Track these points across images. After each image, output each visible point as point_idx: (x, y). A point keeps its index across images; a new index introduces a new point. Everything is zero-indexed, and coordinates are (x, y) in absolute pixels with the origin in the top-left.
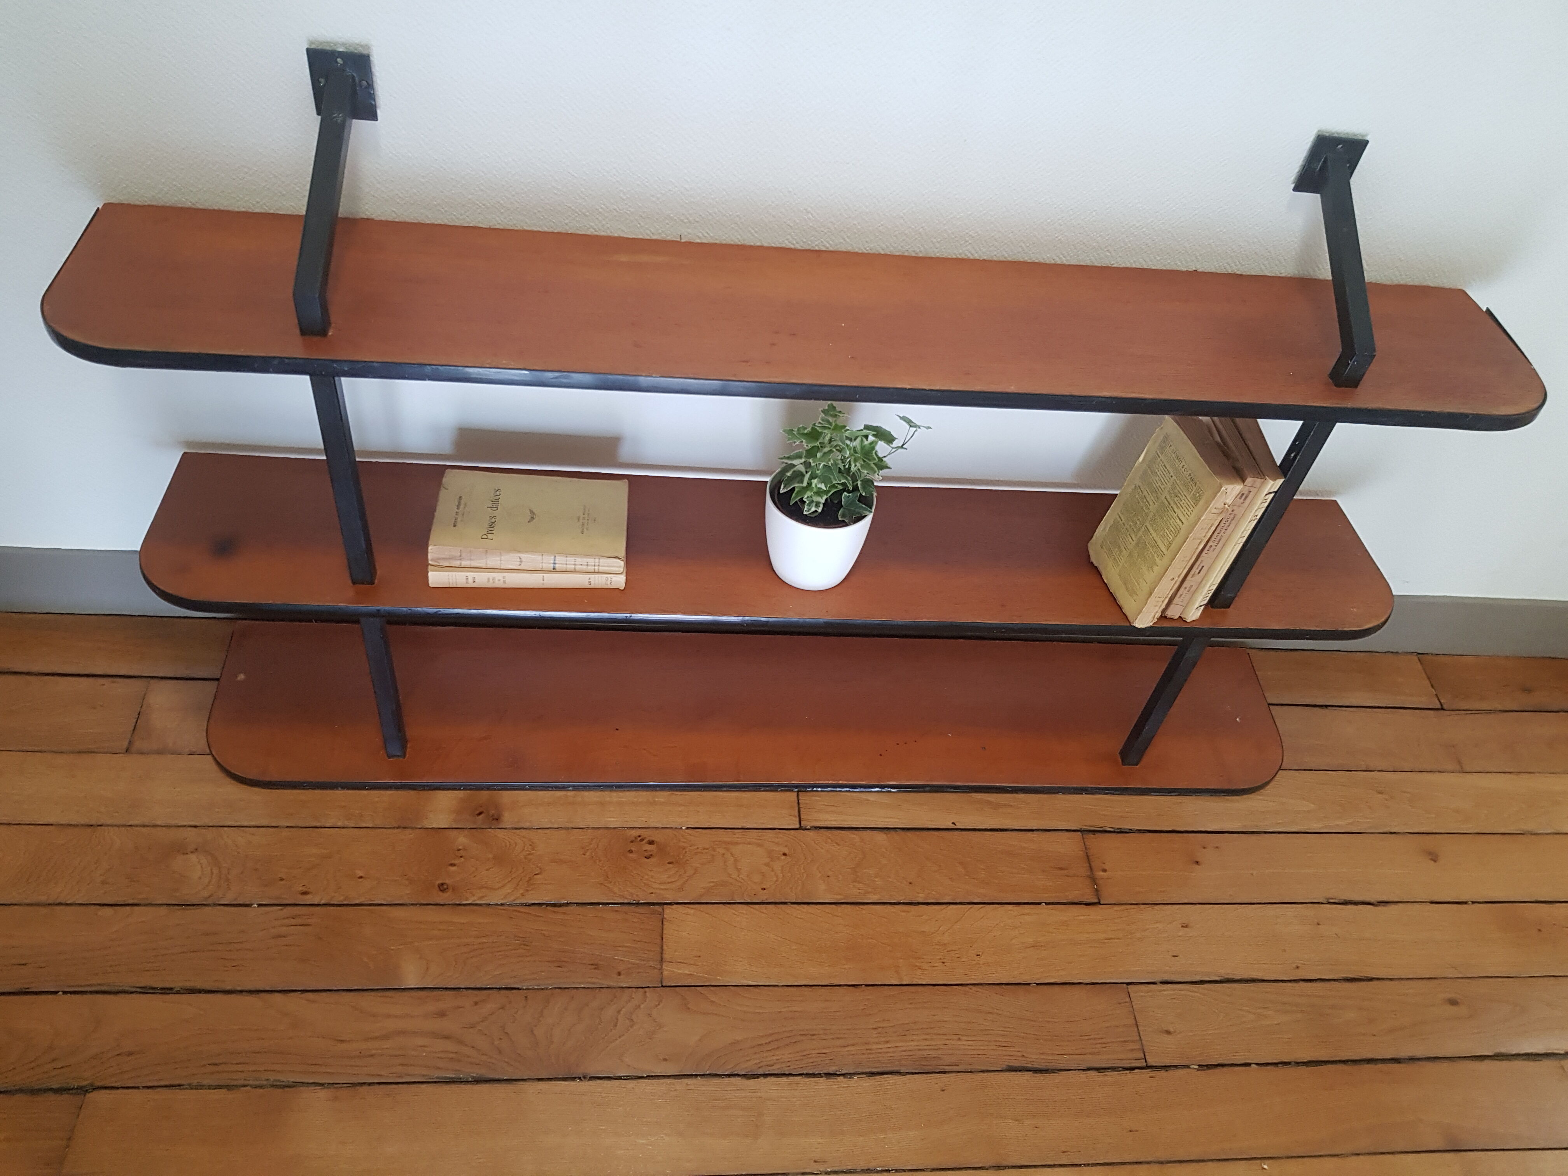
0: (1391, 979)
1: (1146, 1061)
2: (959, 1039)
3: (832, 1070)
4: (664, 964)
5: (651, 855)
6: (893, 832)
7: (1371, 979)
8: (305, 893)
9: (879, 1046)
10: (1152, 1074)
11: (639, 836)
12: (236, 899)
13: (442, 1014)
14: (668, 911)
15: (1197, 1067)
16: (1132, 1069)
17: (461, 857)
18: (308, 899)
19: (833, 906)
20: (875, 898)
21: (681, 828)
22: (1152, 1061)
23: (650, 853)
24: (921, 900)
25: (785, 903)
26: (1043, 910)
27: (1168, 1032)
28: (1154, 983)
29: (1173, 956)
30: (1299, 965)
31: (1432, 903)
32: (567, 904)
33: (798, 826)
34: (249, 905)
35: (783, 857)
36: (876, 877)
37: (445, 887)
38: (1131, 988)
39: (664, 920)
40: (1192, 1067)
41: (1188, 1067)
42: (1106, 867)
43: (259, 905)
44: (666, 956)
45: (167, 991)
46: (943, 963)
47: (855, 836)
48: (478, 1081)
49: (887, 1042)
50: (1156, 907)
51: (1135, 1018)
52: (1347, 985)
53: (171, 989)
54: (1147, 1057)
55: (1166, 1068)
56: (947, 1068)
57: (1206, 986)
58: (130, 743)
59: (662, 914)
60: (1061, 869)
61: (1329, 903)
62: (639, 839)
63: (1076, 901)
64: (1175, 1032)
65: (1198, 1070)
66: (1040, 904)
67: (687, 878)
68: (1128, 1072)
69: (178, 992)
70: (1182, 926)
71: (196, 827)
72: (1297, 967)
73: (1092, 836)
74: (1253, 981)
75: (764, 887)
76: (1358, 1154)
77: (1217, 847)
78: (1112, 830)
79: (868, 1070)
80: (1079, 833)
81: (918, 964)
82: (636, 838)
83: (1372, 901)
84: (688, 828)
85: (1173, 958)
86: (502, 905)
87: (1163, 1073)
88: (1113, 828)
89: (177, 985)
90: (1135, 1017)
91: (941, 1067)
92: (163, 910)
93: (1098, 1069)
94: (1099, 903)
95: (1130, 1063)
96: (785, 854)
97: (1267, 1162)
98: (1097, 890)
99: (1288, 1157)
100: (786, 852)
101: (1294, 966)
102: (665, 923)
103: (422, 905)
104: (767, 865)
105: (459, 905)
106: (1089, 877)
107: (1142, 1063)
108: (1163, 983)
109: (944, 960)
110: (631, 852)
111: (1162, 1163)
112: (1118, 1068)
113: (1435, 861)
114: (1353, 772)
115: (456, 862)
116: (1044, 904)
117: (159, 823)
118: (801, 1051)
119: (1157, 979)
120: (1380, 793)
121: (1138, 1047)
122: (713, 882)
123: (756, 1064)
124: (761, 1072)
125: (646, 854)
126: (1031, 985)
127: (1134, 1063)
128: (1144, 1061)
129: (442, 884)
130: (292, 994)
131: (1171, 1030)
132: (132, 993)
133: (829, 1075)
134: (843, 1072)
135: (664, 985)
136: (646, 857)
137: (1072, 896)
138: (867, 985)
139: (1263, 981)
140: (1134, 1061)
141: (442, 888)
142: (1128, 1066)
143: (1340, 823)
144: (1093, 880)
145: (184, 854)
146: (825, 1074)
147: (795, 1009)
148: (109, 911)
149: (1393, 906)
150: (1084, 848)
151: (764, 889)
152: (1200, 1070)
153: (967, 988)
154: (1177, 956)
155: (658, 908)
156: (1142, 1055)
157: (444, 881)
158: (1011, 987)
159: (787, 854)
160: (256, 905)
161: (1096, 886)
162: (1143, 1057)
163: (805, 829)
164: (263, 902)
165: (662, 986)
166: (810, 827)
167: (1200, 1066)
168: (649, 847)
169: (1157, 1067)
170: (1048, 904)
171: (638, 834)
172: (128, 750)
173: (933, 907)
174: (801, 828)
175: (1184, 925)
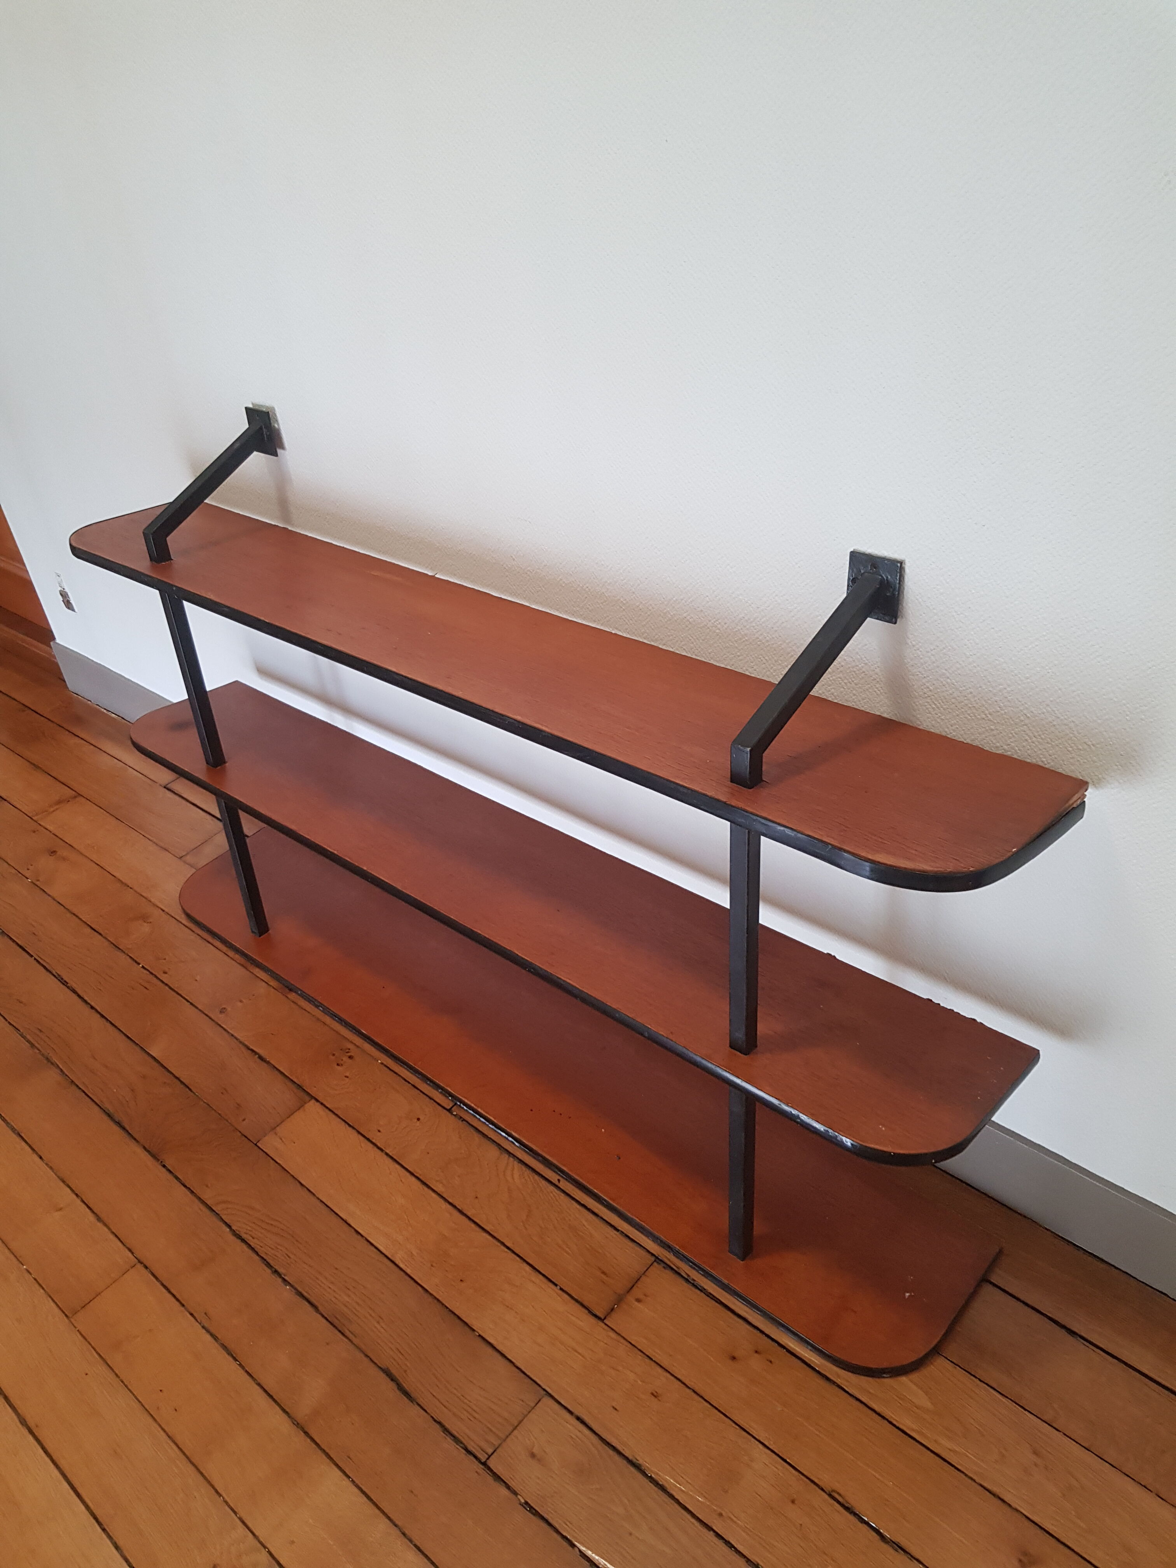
1: (488, 1459)
2: (378, 1322)
3: (281, 1270)
4: (272, 1132)
5: (342, 1065)
6: (508, 1156)
8: (165, 972)
9: (324, 1281)
10: (481, 1471)
11: (349, 1049)
12: (137, 957)
13: (144, 1076)
14: (312, 1105)
15: (523, 1501)
16: (471, 1454)
18: (164, 978)
19: (408, 1174)
20: (439, 1188)
22: (491, 1463)
23: (343, 1063)
24: (469, 1214)
25: (382, 1150)
26: (553, 1292)
27: (533, 1456)
28: (571, 1413)
29: (613, 1407)
30: (724, 1513)
32: (269, 1063)
33: (448, 1108)
34: (138, 963)
35: (415, 1120)
36: (459, 1176)
37: (225, 1010)
38: (547, 1401)
39: (303, 1108)
40: (519, 1497)
41: (517, 1494)
42: (642, 1298)
43: (143, 967)
44: (278, 1128)
46: (432, 1266)
47: (479, 1140)
48: (119, 1124)
49: (332, 1283)
50: (647, 1360)
51: (520, 1422)
53: (67, 984)
54: (493, 1456)
55: (497, 1477)
56: (347, 1333)
58: (187, 854)
59: (305, 1103)
60: (603, 1273)
61: (831, 1495)
62: (347, 1051)
63: (586, 1303)
64: (538, 1460)
65: (521, 1504)
66: (556, 1285)
67: (345, 1092)
68: (465, 1453)
69: (68, 987)
70: (652, 1394)
71: (163, 910)
72: (720, 1514)
73: (662, 1268)
74: (661, 1487)
75: (381, 1130)
77: (771, 1362)
78: (686, 1277)
79: (300, 1289)
80: (652, 1259)
82: (347, 1049)
83: (888, 1536)
84: (382, 1063)
85: (611, 1408)
86: (237, 1039)
87: (490, 1479)
88: (689, 1276)
89: (71, 983)
90: (522, 1420)
92: (108, 945)
93: (446, 1430)
94: (602, 1320)
95: (474, 1448)
96: (418, 1119)
98: (612, 1309)
100: (421, 1118)
101: (719, 1510)
102: (301, 1110)
103: (204, 1013)
104: (400, 1118)
105: (220, 1026)
106: (618, 1295)
107: (483, 1457)
108: (578, 1418)
109: (434, 1264)
110: (335, 1056)
111: (404, 1534)
112: (462, 1443)
114: (1026, 1413)
115: (244, 1001)
116: (559, 1288)
118: (277, 1244)
119: (576, 1412)
120: (1036, 1453)
121: (495, 1443)
122: (356, 1105)
123: (248, 1230)
124: (244, 1236)
125: (340, 1062)
126: (476, 1333)
127: (478, 1451)
128: (487, 1456)
129: (225, 1008)
131: (538, 1456)
132: (55, 976)
134: (286, 1278)
135: (258, 1144)
136: (337, 1064)
137: (586, 1298)
138: (367, 1240)
140: (478, 1448)
141: (223, 1011)
142: (470, 1448)
143: (940, 1439)
144: (620, 1300)
145: (144, 921)
146: (276, 1271)
147: (307, 1218)
148: (88, 931)
150: (643, 1271)
151: (379, 1131)
152: (522, 1506)
153: (426, 1295)
154: (616, 1409)
155: (307, 1098)
156: (490, 1451)
157: (227, 1008)
158: (458, 1321)
159: (421, 1120)
160: (141, 966)
161: (616, 1306)
162: (490, 1454)
163: (452, 1113)
164: (145, 966)
165: (256, 1145)
166: (457, 1114)
167: (526, 1503)
168: (345, 1059)
169: (491, 1471)
170: (561, 1289)
171: (349, 1047)
172: (181, 858)
173: (473, 1225)
174: (449, 1111)
175: (655, 1394)
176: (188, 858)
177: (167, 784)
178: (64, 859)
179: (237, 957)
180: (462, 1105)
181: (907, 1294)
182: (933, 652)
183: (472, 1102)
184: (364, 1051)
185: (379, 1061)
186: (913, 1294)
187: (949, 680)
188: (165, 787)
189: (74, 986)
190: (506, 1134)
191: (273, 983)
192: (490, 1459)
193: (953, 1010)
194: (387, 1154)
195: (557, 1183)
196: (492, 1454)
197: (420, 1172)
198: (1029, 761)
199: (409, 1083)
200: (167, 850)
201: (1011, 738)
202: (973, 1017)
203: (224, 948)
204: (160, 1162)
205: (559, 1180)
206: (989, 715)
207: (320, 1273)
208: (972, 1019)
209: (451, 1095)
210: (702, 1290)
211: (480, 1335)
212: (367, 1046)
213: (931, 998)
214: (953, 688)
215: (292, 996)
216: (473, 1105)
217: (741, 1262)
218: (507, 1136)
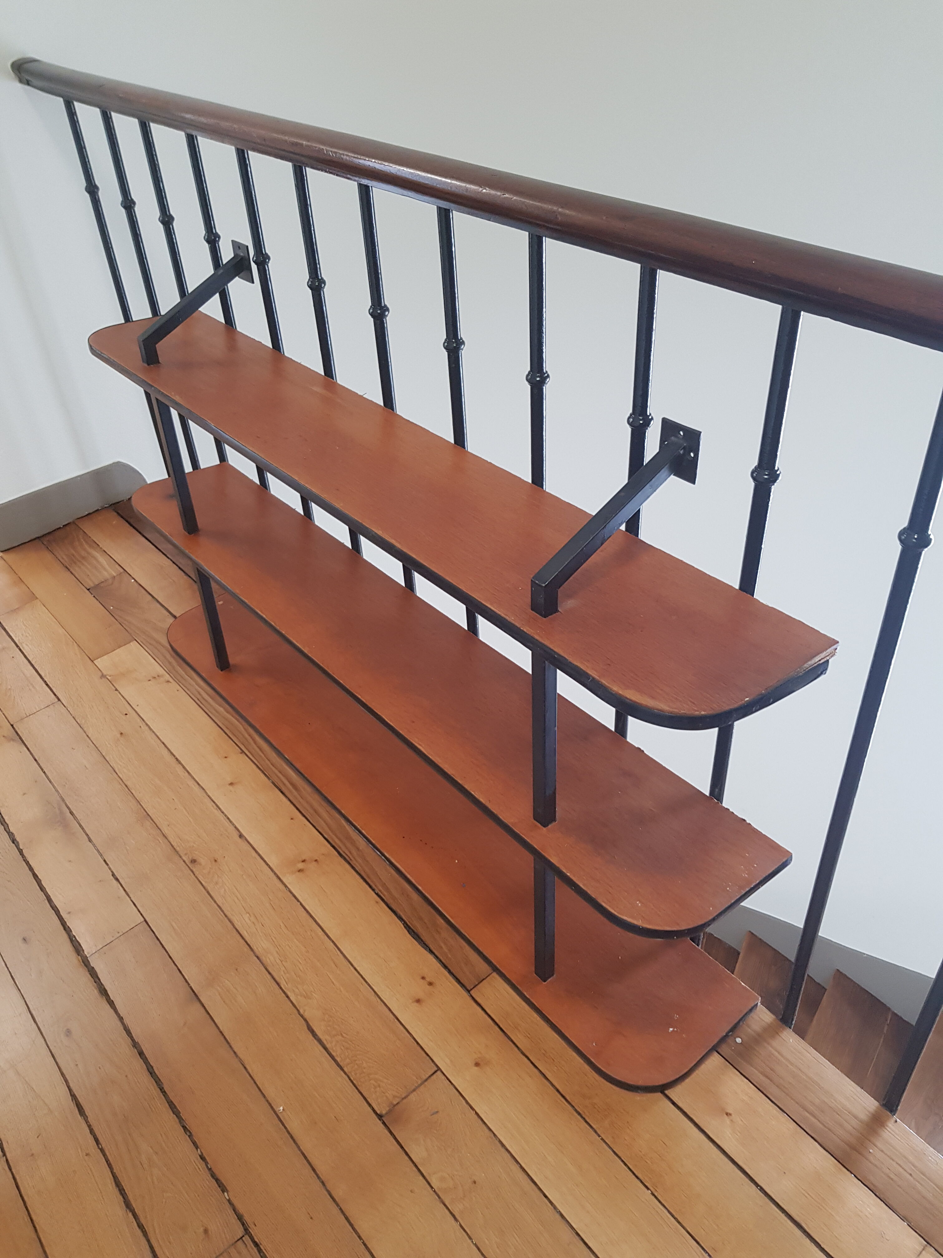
1: (243, 1236)
7: (73, 1096)
10: (252, 1226)
15: (226, 1194)
16: (256, 1245)
22: (240, 1232)
27: (206, 1231)
30: (84, 1154)
40: (227, 1198)
41: (229, 1201)
54: (239, 1237)
55: (240, 1218)
57: (143, 1220)
64: (203, 1226)
65: (227, 1192)
68: (261, 1247)
74: (118, 1183)
76: (235, 1053)
87: (246, 1218)
95: (252, 1249)
97: (276, 1109)
99: (264, 1096)
101: (86, 1158)
107: (247, 1238)
111: (323, 1183)
121: (234, 1250)
127: (250, 1246)
128: (243, 1238)
131: (202, 1229)
139: (114, 1176)
142: (255, 1249)
152: (227, 1190)
156: (240, 1242)
162: (241, 1240)
167: (223, 1192)
169: (243, 1224)
192: (241, 1236)
196: (238, 1240)
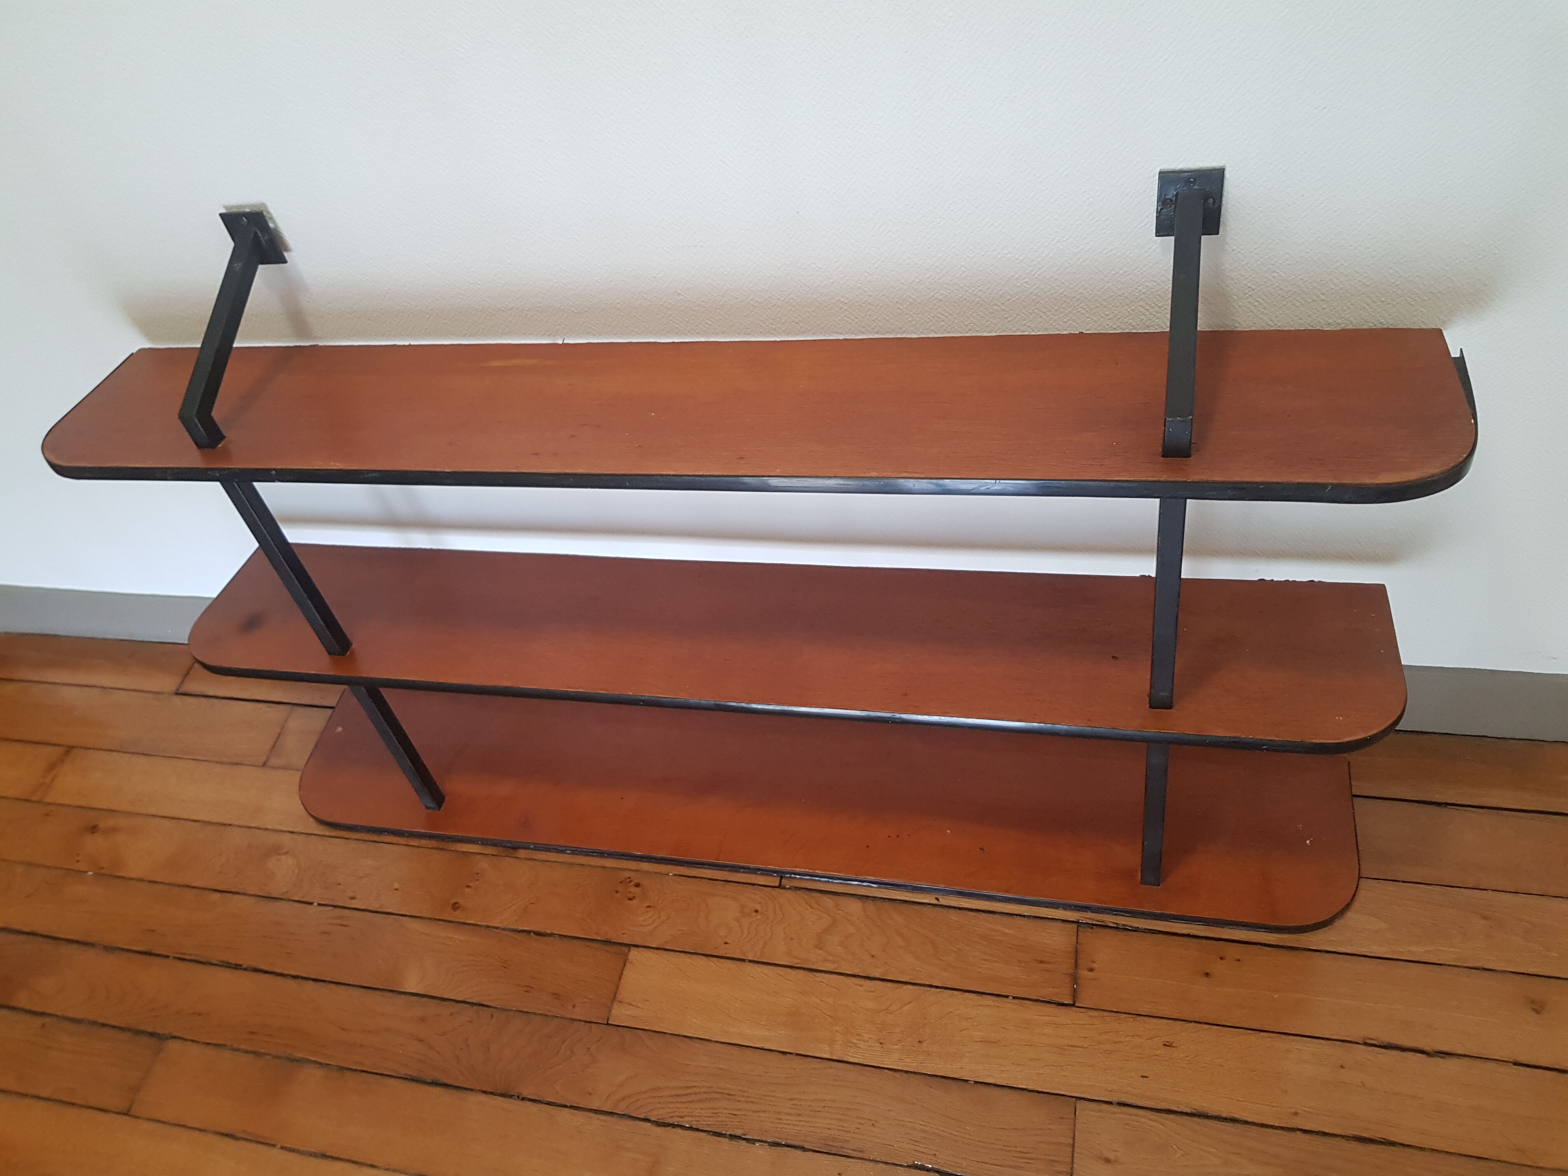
0: (1421, 1149)
2: (873, 1126)
3: (738, 1132)
4: (615, 1003)
5: (634, 897)
6: (871, 901)
7: (1392, 1144)
8: (353, 898)
9: (790, 1118)
11: (629, 878)
12: (303, 897)
13: (423, 1019)
14: (634, 954)
17: (478, 880)
18: (356, 904)
19: (789, 970)
20: (829, 967)
21: (668, 874)
23: (634, 895)
24: (877, 975)
25: (743, 960)
26: (1009, 1004)
27: (1108, 1161)
28: (1110, 1103)
29: (1142, 1076)
30: (1299, 1111)
31: (1516, 1064)
32: (551, 935)
33: (777, 884)
34: (311, 904)
35: (754, 914)
36: (840, 946)
37: (457, 905)
38: (1080, 1105)
39: (627, 961)
42: (1095, 966)
43: (319, 905)
44: (619, 997)
45: (237, 967)
46: (881, 1043)
47: (830, 900)
48: (435, 1083)
49: (799, 1115)
50: (1139, 1018)
51: (1074, 1138)
52: (1354, 1145)
53: (241, 965)
56: (852, 1153)
57: (1170, 1116)
58: (268, 758)
59: (627, 955)
60: (1041, 962)
61: (1365, 1044)
62: (628, 880)
63: (1047, 999)
64: (1116, 1162)
66: (1007, 997)
67: (659, 923)
69: (245, 969)
70: (1165, 1045)
71: (292, 832)
72: (1296, 1114)
73: (1090, 930)
74: (1234, 1120)
75: (727, 941)
77: (1238, 960)
78: (1115, 926)
79: (772, 1140)
80: (1075, 926)
81: (855, 1041)
82: (626, 879)
83: (1427, 1048)
84: (675, 875)
85: (1141, 1078)
86: (497, 928)
88: (1117, 924)
89: (246, 963)
90: (1074, 1135)
91: (846, 1150)
92: (252, 900)
94: (1073, 1005)
96: (756, 911)
98: (1075, 990)
100: (758, 909)
102: (628, 964)
103: (436, 919)
104: (737, 920)
105: (464, 923)
106: (1071, 975)
108: (1120, 1104)
110: (617, 892)
113: (1537, 1012)
114: (1456, 889)
115: (471, 884)
116: (1011, 997)
117: (269, 827)
118: (713, 1109)
119: (1114, 1098)
120: (1485, 918)
121: (1067, 1170)
122: (682, 930)
123: (669, 1113)
124: (670, 1121)
125: (630, 896)
126: (969, 1082)
129: (456, 903)
130: (321, 983)
131: (1113, 1158)
132: (216, 965)
133: (733, 1137)
134: (748, 1137)
135: (609, 1022)
136: (629, 900)
137: (1046, 993)
138: (798, 1055)
139: (1246, 1122)
141: (455, 907)
143: (1414, 949)
144: (1075, 979)
145: (279, 854)
146: (731, 1135)
147: (720, 1066)
148: (216, 896)
149: (1454, 1061)
150: (1075, 941)
151: (726, 943)
153: (897, 1075)
154: (1146, 1077)
155: (624, 949)
157: (458, 901)
158: (946, 1081)
159: (759, 911)
160: (316, 904)
161: (1075, 986)
163: (784, 888)
164: (321, 902)
165: (607, 1024)
166: (790, 886)
168: (634, 890)
170: (1014, 998)
171: (628, 876)
172: (264, 765)
173: (890, 984)
174: (780, 887)
175: (1167, 1044)
176: (273, 761)
177: (178, 690)
178: (115, 830)
179: (423, 842)
180: (793, 876)
181: (1308, 842)
182: (1256, 251)
183: (805, 868)
184: (647, 872)
185: (670, 874)
186: (1312, 839)
187: (1275, 274)
188: (177, 694)
189: (254, 964)
190: (858, 882)
191: (489, 850)
193: (1288, 580)
194: (751, 961)
195: (936, 902)
197: (799, 961)
198: (1366, 327)
199: (717, 880)
200: (241, 764)
201: (1346, 310)
202: (1310, 579)
203: (402, 840)
204: (516, 1097)
205: (937, 899)
206: (1321, 296)
207: (779, 1113)
208: (1309, 581)
209: (775, 872)
210: (1136, 930)
211: (976, 1082)
212: (645, 866)
213: (1262, 578)
214: (1280, 280)
215: (522, 853)
216: (807, 870)
217: (1159, 887)
218: (860, 883)
